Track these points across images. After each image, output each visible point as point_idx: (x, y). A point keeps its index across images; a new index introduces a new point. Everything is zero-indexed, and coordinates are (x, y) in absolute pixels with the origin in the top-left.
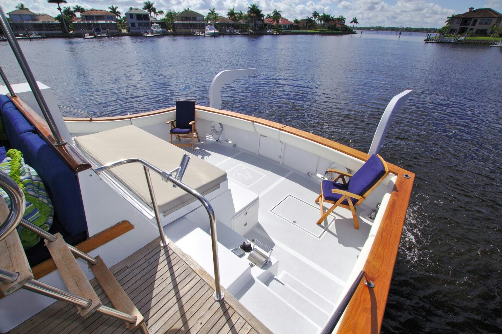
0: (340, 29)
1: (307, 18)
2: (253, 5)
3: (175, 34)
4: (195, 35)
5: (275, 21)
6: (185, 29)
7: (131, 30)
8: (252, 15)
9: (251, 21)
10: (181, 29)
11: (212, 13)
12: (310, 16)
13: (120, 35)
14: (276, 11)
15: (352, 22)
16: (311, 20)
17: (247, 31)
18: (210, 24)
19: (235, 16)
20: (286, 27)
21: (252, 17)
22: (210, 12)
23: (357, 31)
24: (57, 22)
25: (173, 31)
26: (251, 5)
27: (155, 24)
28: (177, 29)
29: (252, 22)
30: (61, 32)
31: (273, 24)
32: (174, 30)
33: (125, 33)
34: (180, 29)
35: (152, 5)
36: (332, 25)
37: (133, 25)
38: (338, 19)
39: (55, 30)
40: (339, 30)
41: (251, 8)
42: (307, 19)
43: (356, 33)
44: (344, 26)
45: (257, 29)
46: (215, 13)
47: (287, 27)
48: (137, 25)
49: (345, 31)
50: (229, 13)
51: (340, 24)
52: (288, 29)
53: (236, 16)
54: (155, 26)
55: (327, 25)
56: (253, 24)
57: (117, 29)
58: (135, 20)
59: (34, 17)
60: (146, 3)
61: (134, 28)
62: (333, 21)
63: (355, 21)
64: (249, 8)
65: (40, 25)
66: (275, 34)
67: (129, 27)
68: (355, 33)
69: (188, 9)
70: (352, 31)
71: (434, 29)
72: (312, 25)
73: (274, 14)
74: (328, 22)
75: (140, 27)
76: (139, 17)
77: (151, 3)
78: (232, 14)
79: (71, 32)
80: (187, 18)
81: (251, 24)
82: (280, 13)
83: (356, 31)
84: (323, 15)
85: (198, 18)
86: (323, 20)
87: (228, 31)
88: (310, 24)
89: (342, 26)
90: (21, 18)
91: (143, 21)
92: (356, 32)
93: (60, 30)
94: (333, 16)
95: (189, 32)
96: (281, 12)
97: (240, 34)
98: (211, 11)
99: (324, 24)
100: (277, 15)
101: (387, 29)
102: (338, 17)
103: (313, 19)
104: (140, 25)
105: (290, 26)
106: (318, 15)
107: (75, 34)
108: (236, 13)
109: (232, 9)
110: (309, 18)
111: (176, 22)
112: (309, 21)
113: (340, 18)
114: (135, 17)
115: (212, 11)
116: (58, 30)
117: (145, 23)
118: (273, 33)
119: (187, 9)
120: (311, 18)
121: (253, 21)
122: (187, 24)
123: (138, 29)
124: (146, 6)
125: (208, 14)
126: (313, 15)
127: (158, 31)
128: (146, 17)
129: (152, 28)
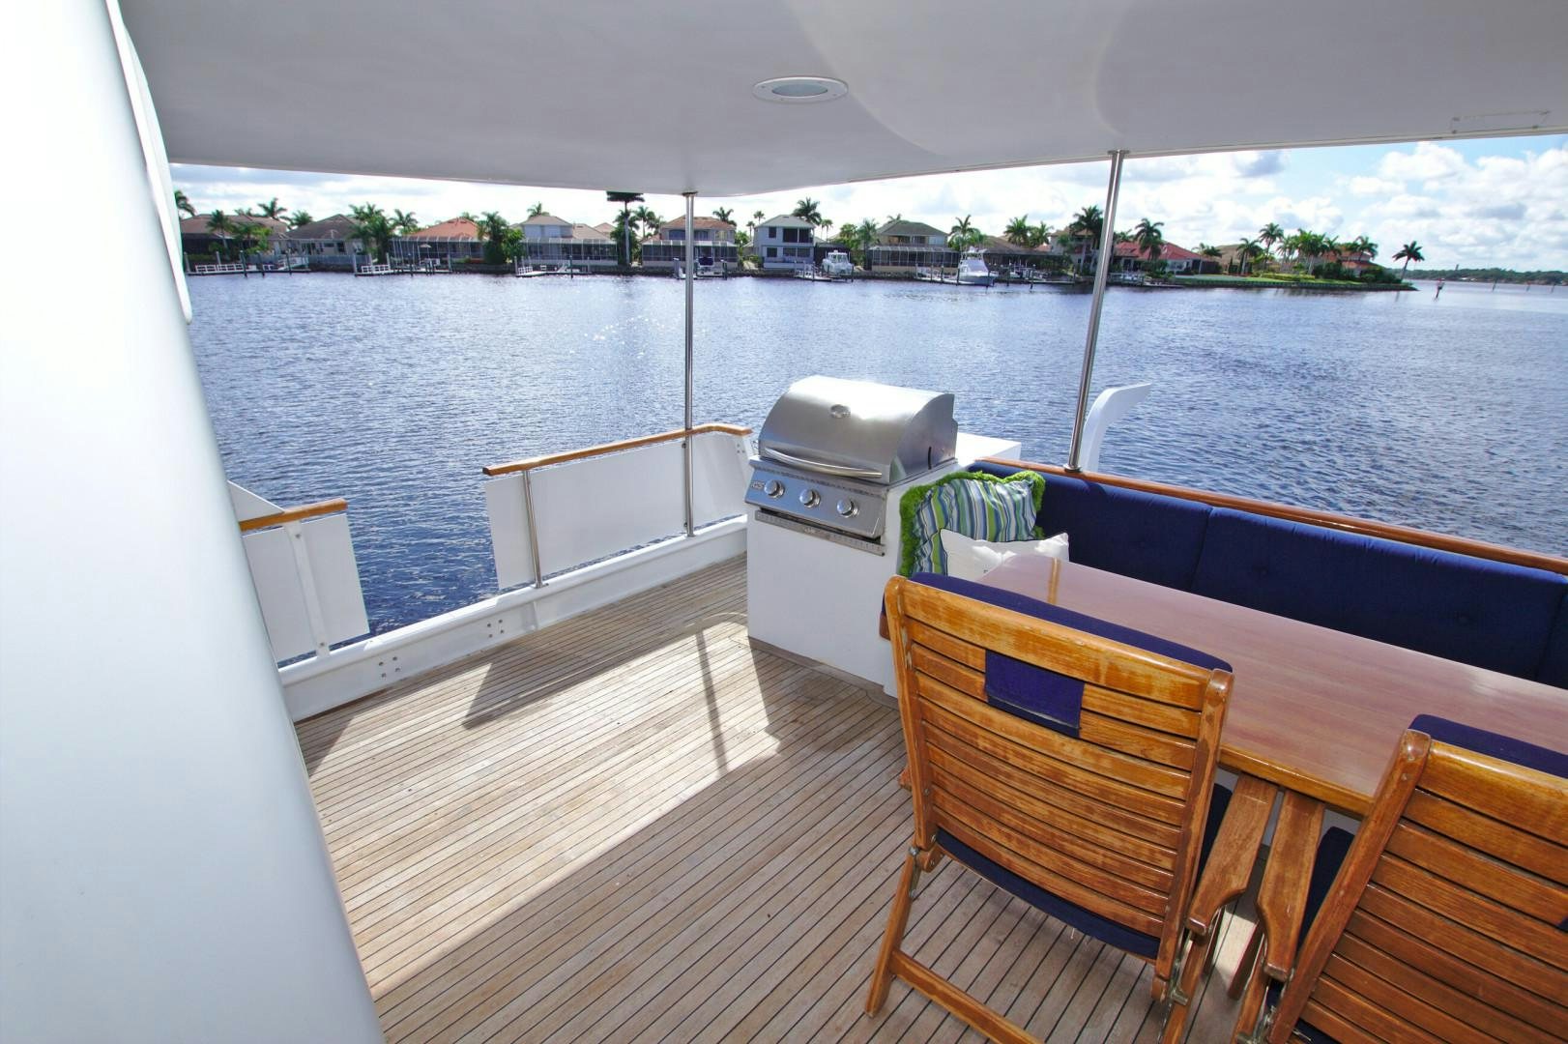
0: (1357, 274)
1: (1243, 242)
2: (1089, 210)
3: (868, 277)
4: (925, 281)
5: (1148, 251)
6: (895, 264)
7: (766, 265)
8: (1084, 233)
9: (1078, 250)
10: (888, 264)
11: (963, 227)
12: (1253, 236)
13: (740, 273)
14: (1148, 223)
15: (1399, 256)
16: (1257, 247)
17: (1061, 275)
18: (973, 255)
19: (1025, 237)
20: (1180, 267)
21: (1080, 238)
22: (959, 225)
23: (1415, 283)
24: (612, 242)
25: (865, 268)
26: (1084, 209)
27: (836, 253)
28: (875, 264)
29: (1080, 252)
30: (614, 263)
31: (1140, 258)
32: (868, 267)
33: (753, 271)
34: (883, 264)
35: (814, 207)
36: (1328, 265)
37: (772, 252)
38: (1352, 248)
39: (604, 258)
40: (1353, 279)
41: (1082, 218)
42: (1241, 246)
43: (1414, 289)
44: (1372, 268)
45: (1092, 269)
46: (969, 226)
47: (1185, 265)
48: (780, 253)
49: (1375, 281)
50: (1009, 227)
51: (1356, 261)
52: (1187, 272)
53: (1029, 234)
55: (1311, 262)
56: (1082, 257)
57: (734, 261)
58: (778, 241)
59: (566, 229)
60: (803, 203)
61: (773, 259)
62: (1332, 253)
63: (1412, 252)
64: (1076, 215)
65: (577, 247)
66: (1148, 284)
67: (763, 258)
68: (1408, 288)
70: (1399, 281)
72: (1257, 262)
73: (1139, 229)
74: (1316, 256)
75: (787, 258)
76: (790, 234)
77: (812, 203)
78: (1018, 230)
79: (635, 264)
80: (904, 240)
81: (1075, 258)
82: (1158, 227)
83: (1413, 281)
84: (1298, 234)
85: (932, 240)
86: (1297, 247)
87: (1013, 274)
88: (1252, 259)
89: (1365, 268)
90: (543, 232)
91: (798, 244)
92: (1415, 286)
93: (613, 258)
94: (1331, 240)
95: (906, 273)
96: (1162, 224)
97: (1045, 281)
98: (961, 222)
99: (1299, 259)
100: (1149, 234)
101: (1529, 278)
102: (1351, 241)
103: (1263, 245)
104: (788, 252)
105: (1191, 265)
106: (1279, 235)
107: (643, 269)
108: (1030, 229)
109: (1020, 218)
110: (1250, 242)
111: (874, 248)
112: (1251, 249)
113: (1359, 242)
114: (780, 234)
115: (963, 222)
116: (610, 258)
117: (800, 249)
118: (1142, 283)
119: (895, 217)
120: (1258, 244)
121: (1084, 250)
122: (904, 254)
123: (784, 261)
124: (800, 210)
125: (955, 229)
126: (1263, 233)
127: (843, 268)
128: (805, 235)
129: (826, 261)
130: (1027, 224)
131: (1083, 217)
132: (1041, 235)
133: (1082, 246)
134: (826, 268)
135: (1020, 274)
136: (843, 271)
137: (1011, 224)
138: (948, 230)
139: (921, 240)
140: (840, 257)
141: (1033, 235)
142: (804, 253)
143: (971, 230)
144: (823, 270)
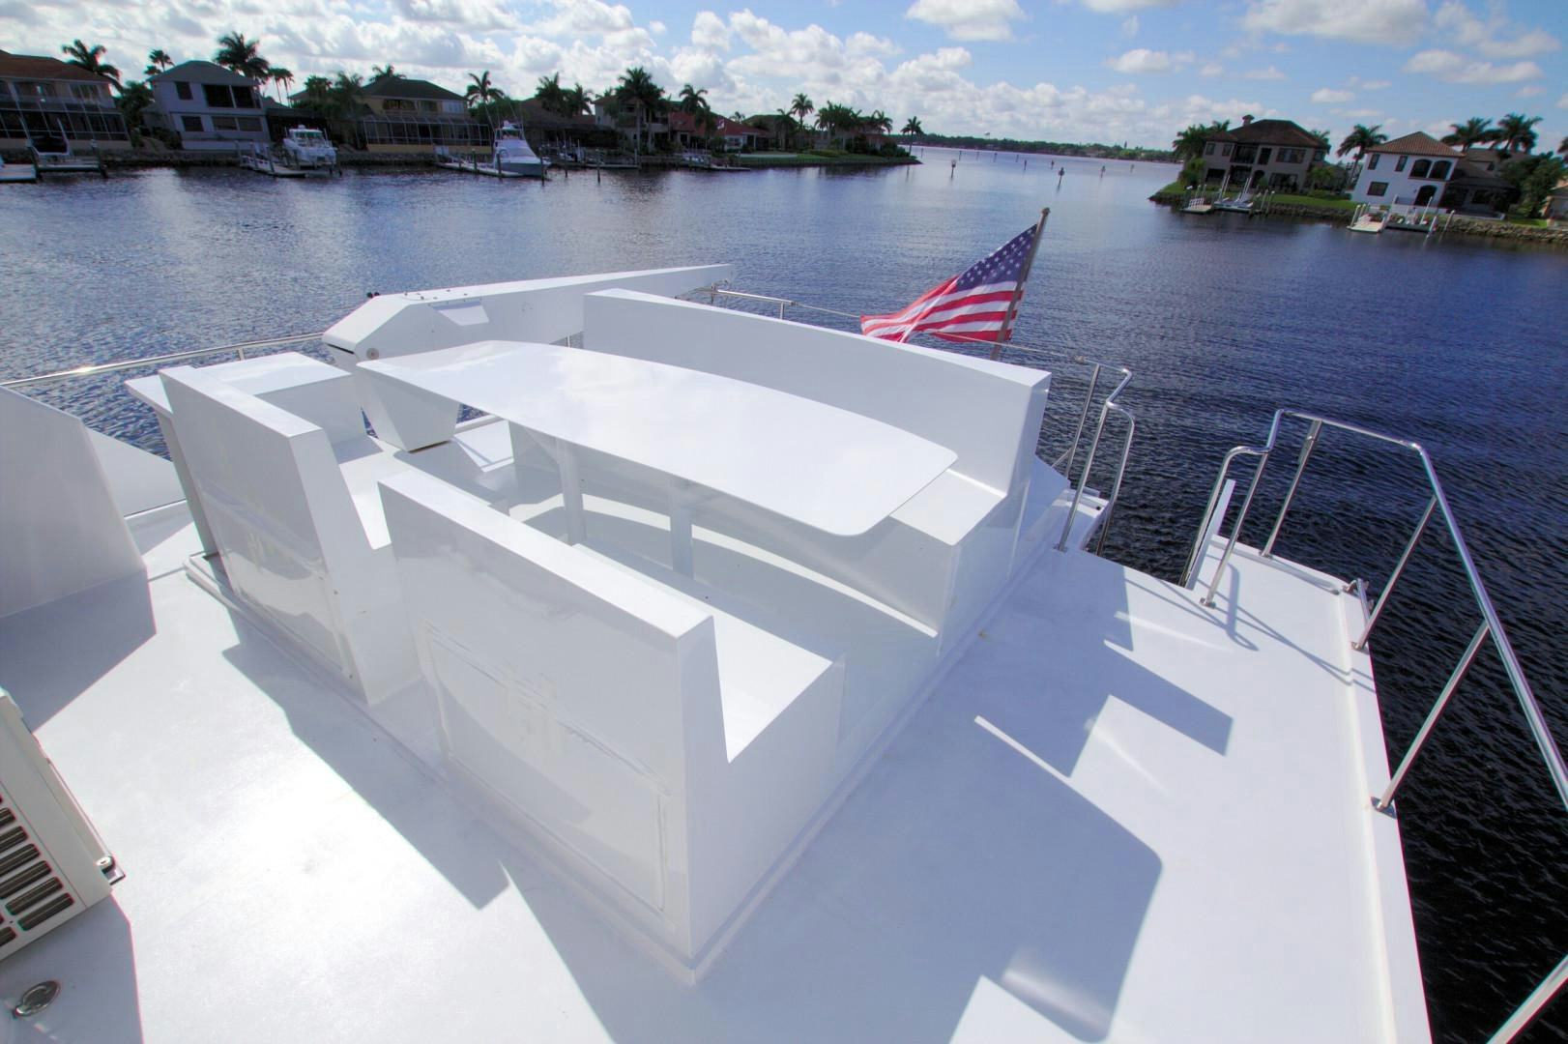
0: (879, 149)
1: (779, 113)
2: (635, 70)
6: (401, 142)
7: (186, 146)
8: (634, 101)
9: (630, 123)
11: (482, 87)
12: (786, 107)
14: (692, 89)
15: (906, 130)
16: (792, 119)
17: (619, 156)
18: (508, 133)
20: (737, 144)
22: (474, 83)
25: (356, 151)
26: (629, 71)
27: (303, 127)
28: (372, 142)
29: (634, 126)
31: (697, 133)
34: (383, 142)
35: (252, 47)
36: (856, 140)
37: (192, 123)
40: (874, 153)
41: (628, 82)
42: (778, 117)
43: (918, 163)
44: (888, 140)
45: (651, 147)
46: (489, 87)
47: (742, 141)
48: (207, 123)
50: (540, 88)
52: (746, 149)
53: (565, 99)
54: (302, 135)
55: (842, 136)
58: (198, 104)
61: (197, 135)
62: (858, 127)
63: (914, 126)
64: (622, 78)
66: (712, 166)
68: (916, 162)
69: (390, 70)
70: (907, 155)
71: (1071, 146)
73: (684, 96)
74: (845, 130)
75: (224, 134)
76: (217, 94)
77: (246, 40)
78: (551, 93)
81: (629, 133)
82: (702, 95)
84: (826, 106)
85: (445, 106)
86: (828, 120)
87: (566, 156)
89: (885, 141)
91: (235, 111)
92: (919, 159)
94: (856, 113)
95: (419, 155)
96: (705, 91)
97: (602, 164)
98: (477, 80)
99: (830, 133)
100: (695, 103)
102: (870, 115)
103: (796, 117)
104: (223, 123)
105: (746, 140)
106: (809, 106)
108: (564, 92)
109: (551, 79)
110: (786, 113)
112: (784, 121)
113: (876, 116)
114: (198, 92)
115: (481, 79)
117: (242, 119)
119: (384, 69)
120: (792, 116)
121: (638, 123)
122: (411, 126)
123: (220, 139)
124: (228, 52)
125: (472, 90)
126: (795, 103)
127: (322, 155)
128: (246, 95)
129: (291, 143)
130: (562, 85)
131: (630, 81)
132: (578, 98)
133: (635, 118)
134: (292, 154)
135: (574, 155)
136: (320, 159)
137: (543, 87)
138: (463, 92)
139: (432, 106)
140: (310, 135)
141: (570, 100)
142: (251, 124)
143: (494, 93)
144: (287, 155)
